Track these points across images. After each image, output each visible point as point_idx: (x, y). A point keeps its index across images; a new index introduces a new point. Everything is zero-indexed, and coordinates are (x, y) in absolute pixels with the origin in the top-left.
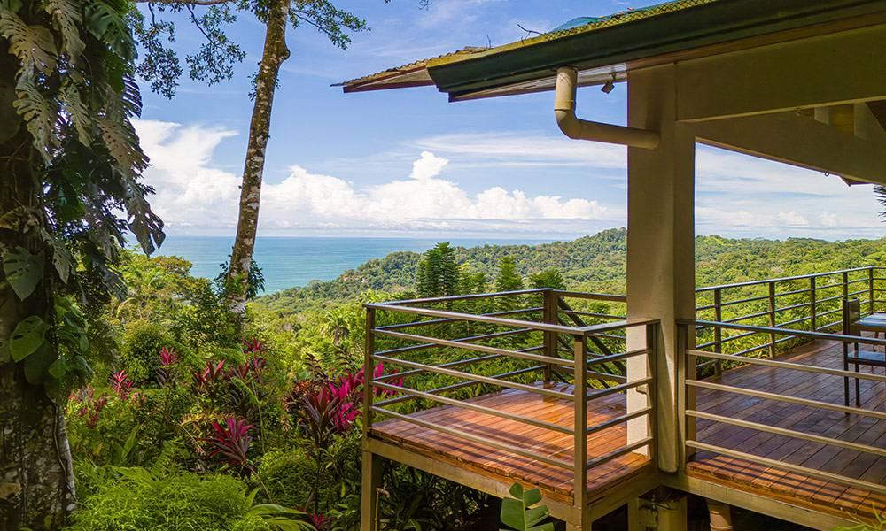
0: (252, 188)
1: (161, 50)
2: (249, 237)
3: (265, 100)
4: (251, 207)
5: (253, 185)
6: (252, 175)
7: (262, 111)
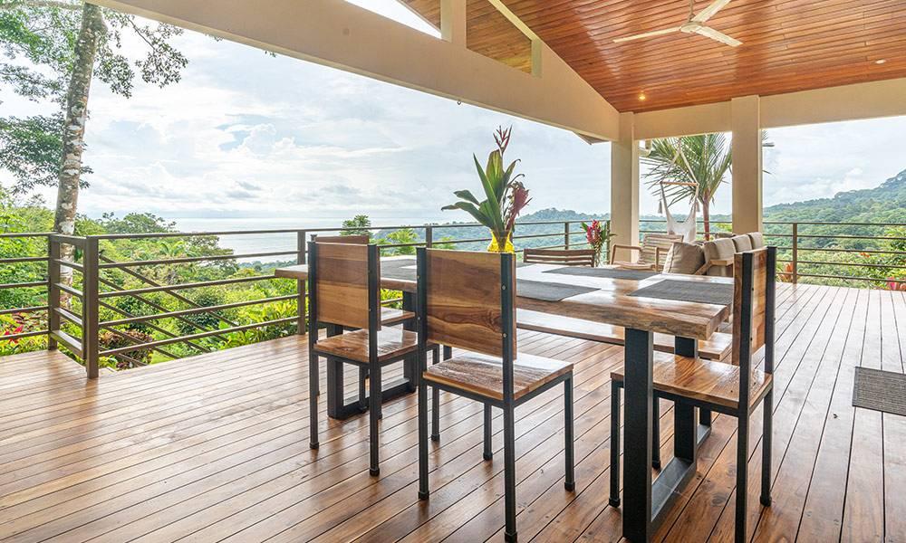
0: (68, 156)
1: (111, 55)
2: (68, 202)
3: (80, 72)
4: (67, 174)
5: (70, 152)
6: (68, 143)
7: (77, 83)
